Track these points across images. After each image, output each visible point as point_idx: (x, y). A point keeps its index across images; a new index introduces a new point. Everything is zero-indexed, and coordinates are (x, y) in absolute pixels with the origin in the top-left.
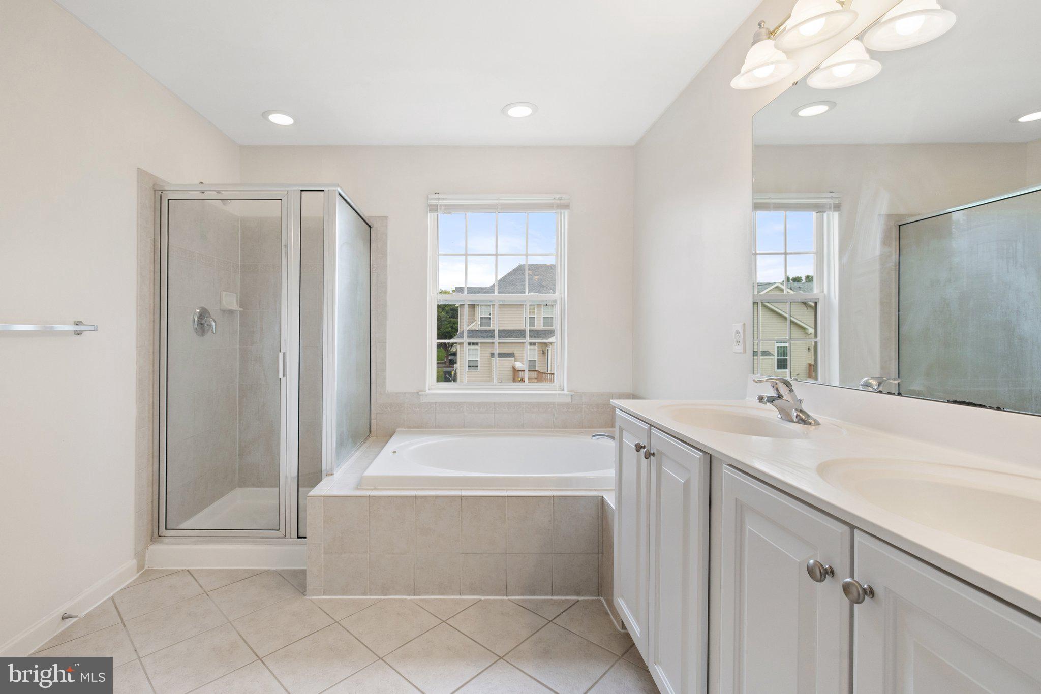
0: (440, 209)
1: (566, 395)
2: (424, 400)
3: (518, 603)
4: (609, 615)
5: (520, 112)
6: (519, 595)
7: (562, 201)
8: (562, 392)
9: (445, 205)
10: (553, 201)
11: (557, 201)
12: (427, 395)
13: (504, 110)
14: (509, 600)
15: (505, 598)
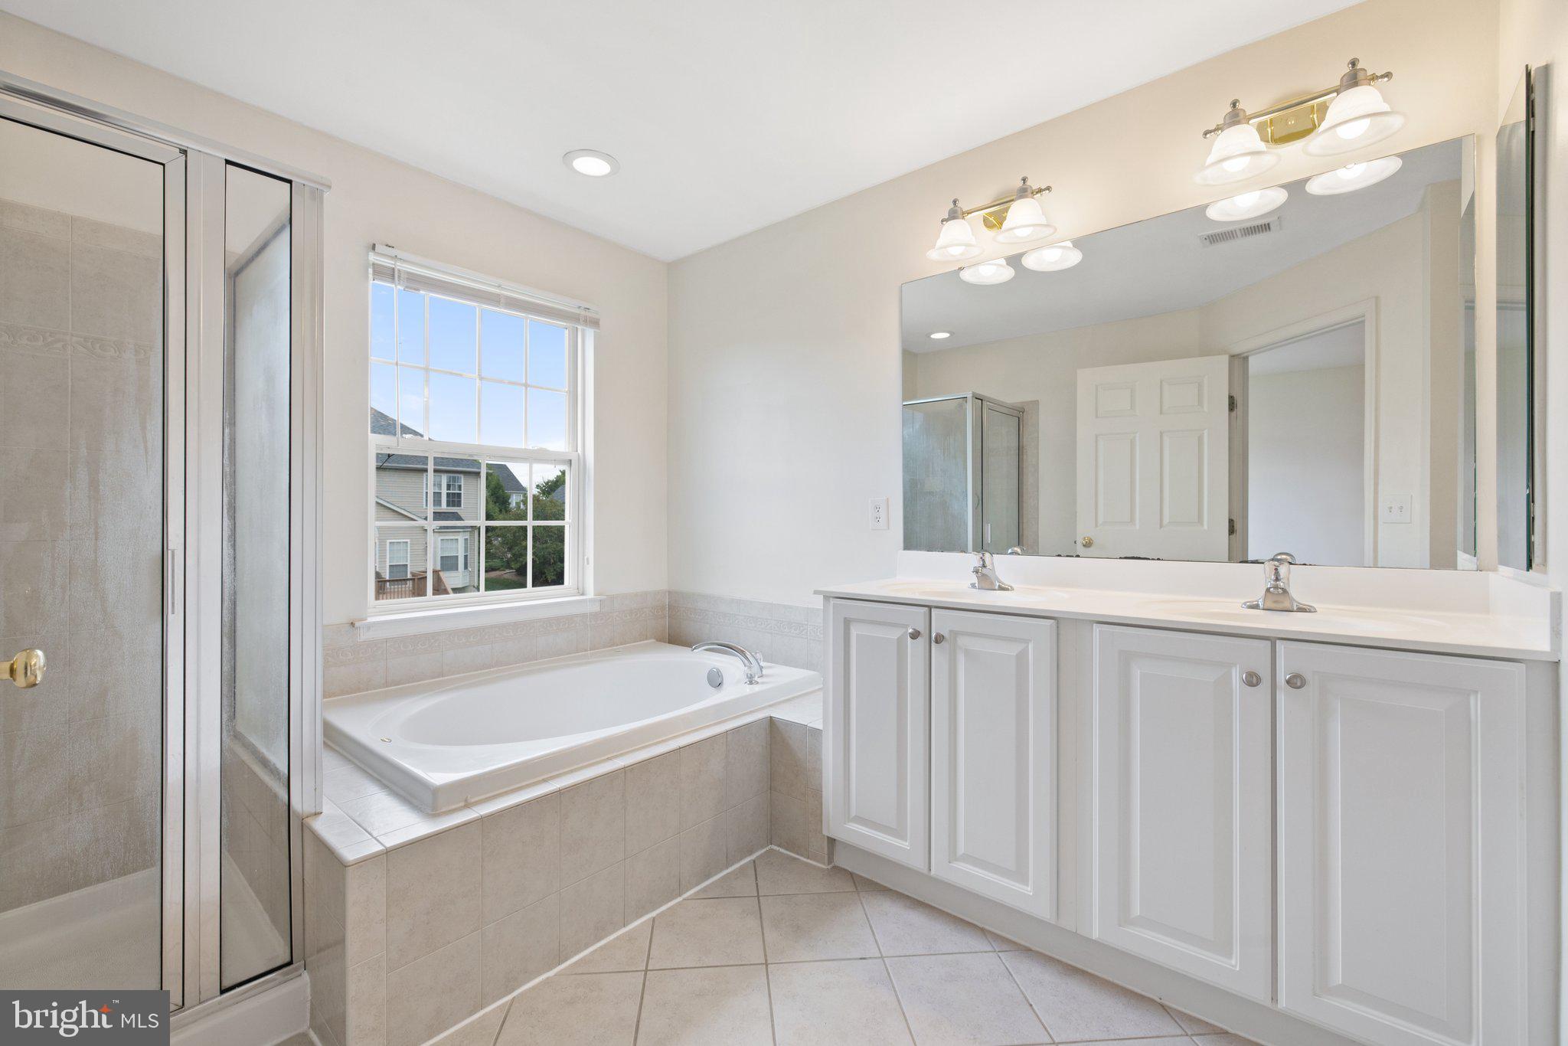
0: (399, 277)
1: (591, 600)
2: (364, 636)
3: (704, 896)
4: (798, 859)
5: (591, 166)
6: (697, 885)
7: (587, 314)
8: (582, 598)
9: (409, 273)
10: (577, 311)
11: (583, 313)
12: (369, 627)
13: (568, 156)
14: (684, 899)
15: (679, 899)
